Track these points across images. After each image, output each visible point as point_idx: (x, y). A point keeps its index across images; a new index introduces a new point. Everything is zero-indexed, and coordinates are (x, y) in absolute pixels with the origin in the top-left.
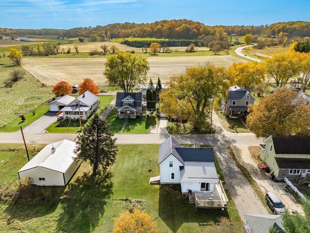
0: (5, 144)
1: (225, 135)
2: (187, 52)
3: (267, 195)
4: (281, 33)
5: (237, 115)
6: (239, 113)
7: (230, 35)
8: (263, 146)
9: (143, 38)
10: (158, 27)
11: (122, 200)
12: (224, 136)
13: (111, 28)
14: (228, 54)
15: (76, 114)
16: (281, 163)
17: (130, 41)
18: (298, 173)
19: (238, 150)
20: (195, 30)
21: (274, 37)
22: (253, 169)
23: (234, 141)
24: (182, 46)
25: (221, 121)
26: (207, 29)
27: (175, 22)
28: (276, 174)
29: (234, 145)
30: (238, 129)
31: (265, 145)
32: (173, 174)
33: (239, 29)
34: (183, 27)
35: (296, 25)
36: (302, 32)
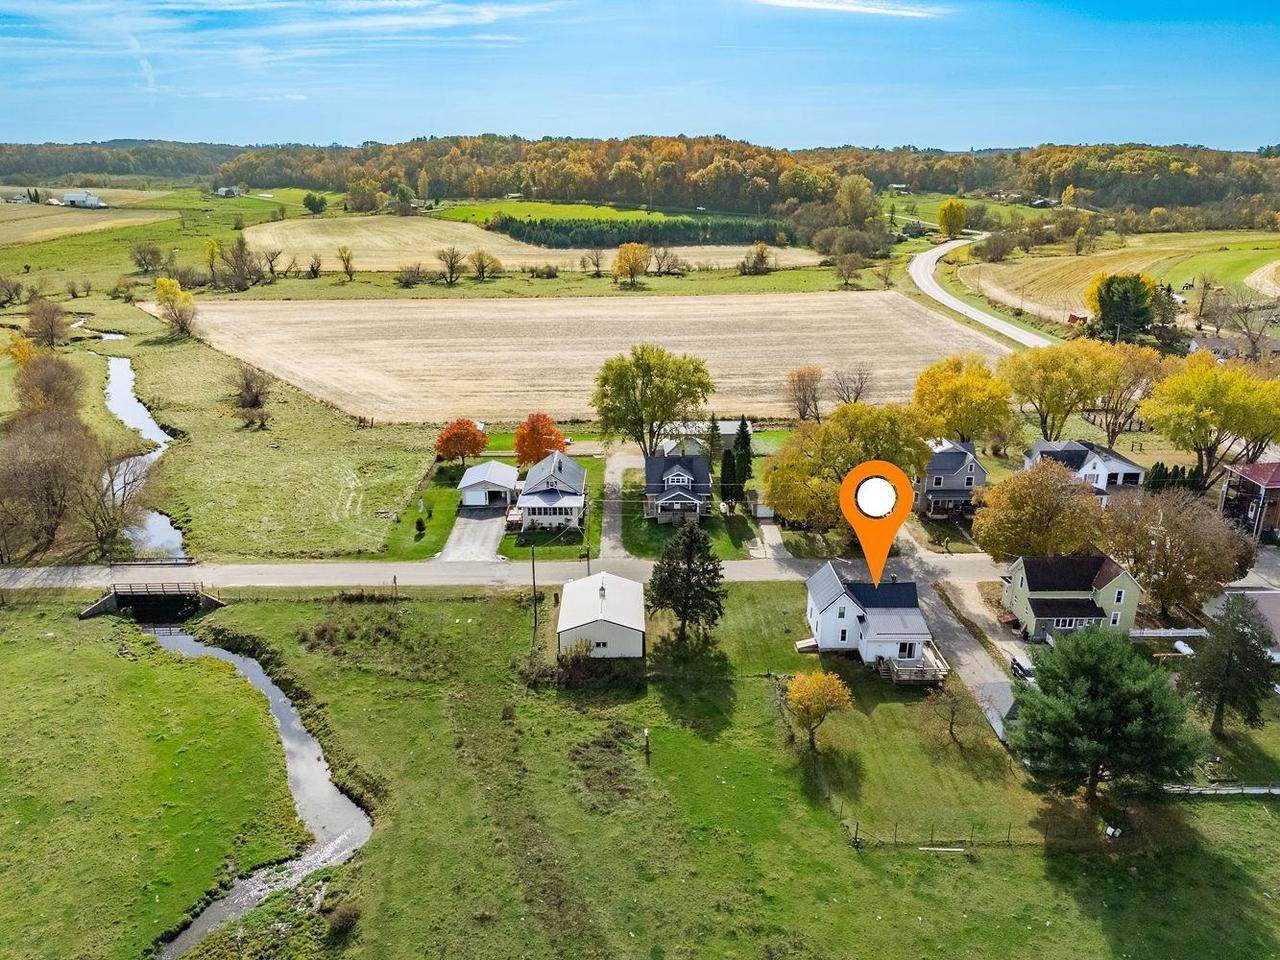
0: (452, 588)
1: (924, 560)
2: (744, 274)
3: (1014, 660)
4: (1070, 190)
5: (945, 511)
6: (951, 505)
7: (886, 189)
8: (1007, 579)
9: (562, 203)
10: (623, 164)
11: (761, 676)
12: (921, 562)
13: (427, 154)
14: (890, 285)
15: (555, 513)
16: (1039, 607)
17: (521, 222)
18: (1070, 625)
19: (955, 590)
20: (760, 180)
21: (1044, 205)
22: (989, 625)
23: (945, 572)
24: (719, 243)
25: (909, 527)
26: (803, 177)
27: (683, 147)
28: (1032, 630)
29: (946, 579)
30: (953, 546)
31: (1010, 578)
32: (844, 632)
33: (918, 168)
34: (718, 168)
35: (1121, 159)
36: (1145, 186)
